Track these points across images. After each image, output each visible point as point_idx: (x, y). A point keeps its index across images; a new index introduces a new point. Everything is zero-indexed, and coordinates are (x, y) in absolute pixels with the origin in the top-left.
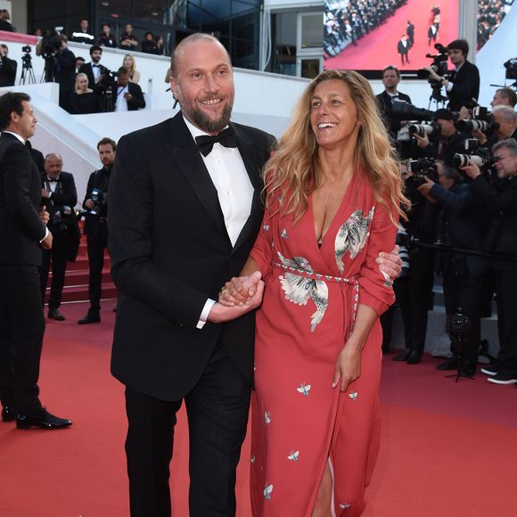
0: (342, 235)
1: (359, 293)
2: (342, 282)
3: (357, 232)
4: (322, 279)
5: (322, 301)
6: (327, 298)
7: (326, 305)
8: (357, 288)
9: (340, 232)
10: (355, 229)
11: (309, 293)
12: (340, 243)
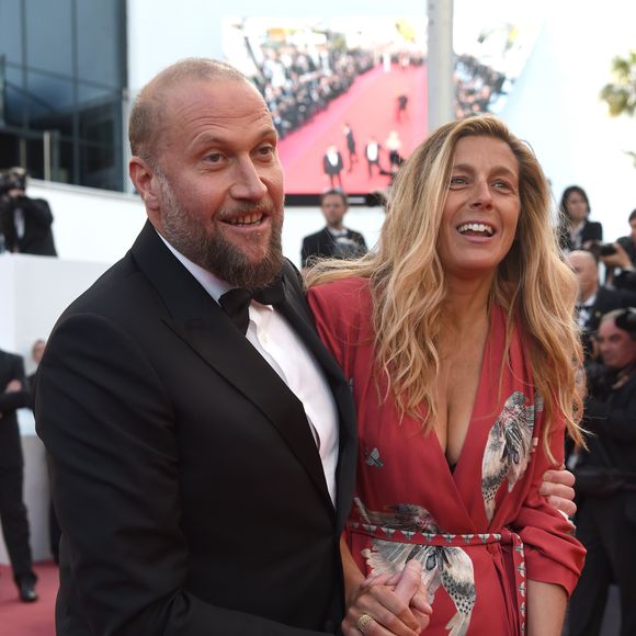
0: (495, 447)
1: (526, 560)
2: (492, 541)
3: (520, 437)
4: (455, 543)
5: (462, 590)
6: (473, 581)
7: (473, 598)
8: (520, 549)
9: (491, 440)
10: (516, 431)
11: (436, 578)
12: (491, 462)
